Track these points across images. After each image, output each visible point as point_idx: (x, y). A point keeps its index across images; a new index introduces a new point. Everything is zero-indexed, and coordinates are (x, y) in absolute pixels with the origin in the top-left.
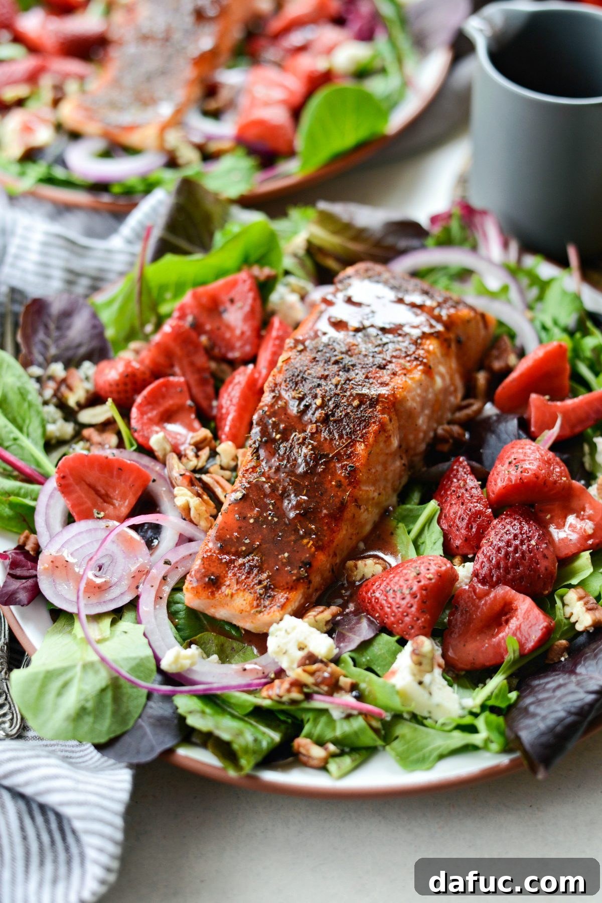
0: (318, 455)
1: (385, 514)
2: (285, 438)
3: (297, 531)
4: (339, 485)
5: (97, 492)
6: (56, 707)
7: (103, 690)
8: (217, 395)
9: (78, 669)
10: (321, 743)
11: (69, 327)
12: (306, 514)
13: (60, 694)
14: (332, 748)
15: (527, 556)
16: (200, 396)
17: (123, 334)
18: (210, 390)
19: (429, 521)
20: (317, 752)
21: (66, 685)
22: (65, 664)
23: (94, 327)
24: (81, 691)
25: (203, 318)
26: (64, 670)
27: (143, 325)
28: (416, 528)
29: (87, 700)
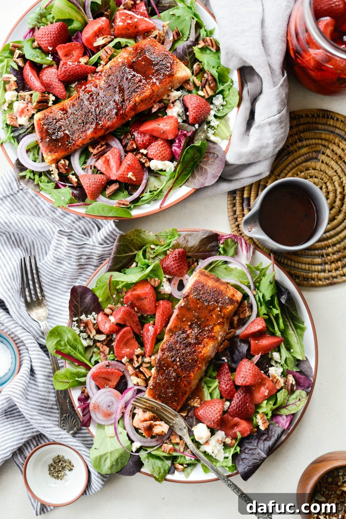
0: (178, 376)
1: (201, 380)
2: (167, 369)
3: (171, 400)
4: (185, 385)
5: (106, 379)
6: (104, 465)
7: (117, 459)
8: (142, 329)
9: (109, 454)
10: (182, 465)
11: (85, 298)
12: (174, 394)
13: (105, 461)
14: (185, 466)
15: (246, 409)
16: (136, 330)
17: (105, 300)
18: (140, 327)
19: (215, 388)
20: (181, 467)
21: (106, 458)
22: (105, 452)
23: (94, 299)
24: (111, 460)
25: (135, 302)
26: (106, 454)
27: (112, 296)
28: (211, 390)
29: (113, 463)
